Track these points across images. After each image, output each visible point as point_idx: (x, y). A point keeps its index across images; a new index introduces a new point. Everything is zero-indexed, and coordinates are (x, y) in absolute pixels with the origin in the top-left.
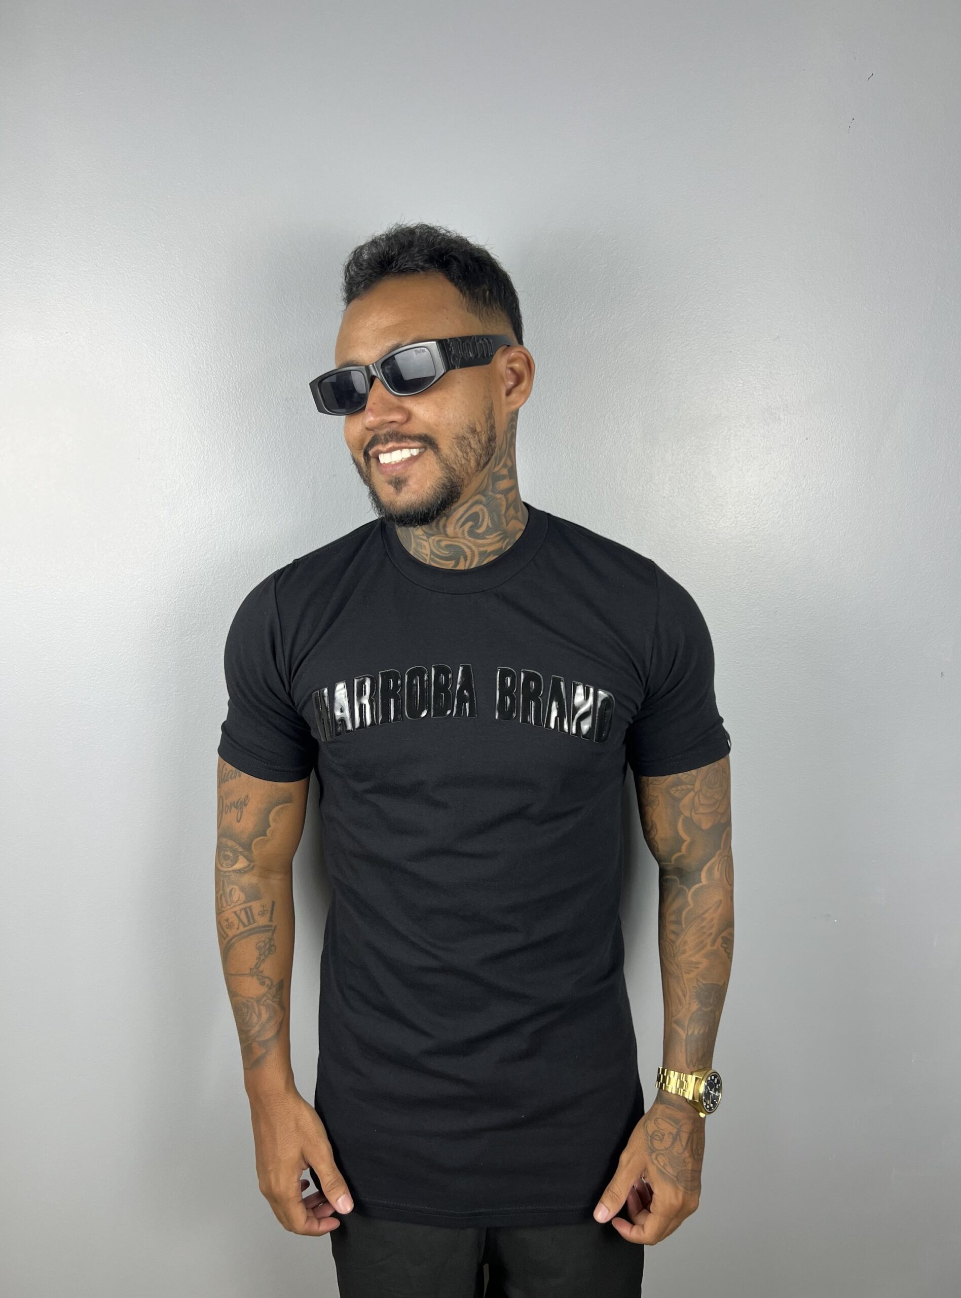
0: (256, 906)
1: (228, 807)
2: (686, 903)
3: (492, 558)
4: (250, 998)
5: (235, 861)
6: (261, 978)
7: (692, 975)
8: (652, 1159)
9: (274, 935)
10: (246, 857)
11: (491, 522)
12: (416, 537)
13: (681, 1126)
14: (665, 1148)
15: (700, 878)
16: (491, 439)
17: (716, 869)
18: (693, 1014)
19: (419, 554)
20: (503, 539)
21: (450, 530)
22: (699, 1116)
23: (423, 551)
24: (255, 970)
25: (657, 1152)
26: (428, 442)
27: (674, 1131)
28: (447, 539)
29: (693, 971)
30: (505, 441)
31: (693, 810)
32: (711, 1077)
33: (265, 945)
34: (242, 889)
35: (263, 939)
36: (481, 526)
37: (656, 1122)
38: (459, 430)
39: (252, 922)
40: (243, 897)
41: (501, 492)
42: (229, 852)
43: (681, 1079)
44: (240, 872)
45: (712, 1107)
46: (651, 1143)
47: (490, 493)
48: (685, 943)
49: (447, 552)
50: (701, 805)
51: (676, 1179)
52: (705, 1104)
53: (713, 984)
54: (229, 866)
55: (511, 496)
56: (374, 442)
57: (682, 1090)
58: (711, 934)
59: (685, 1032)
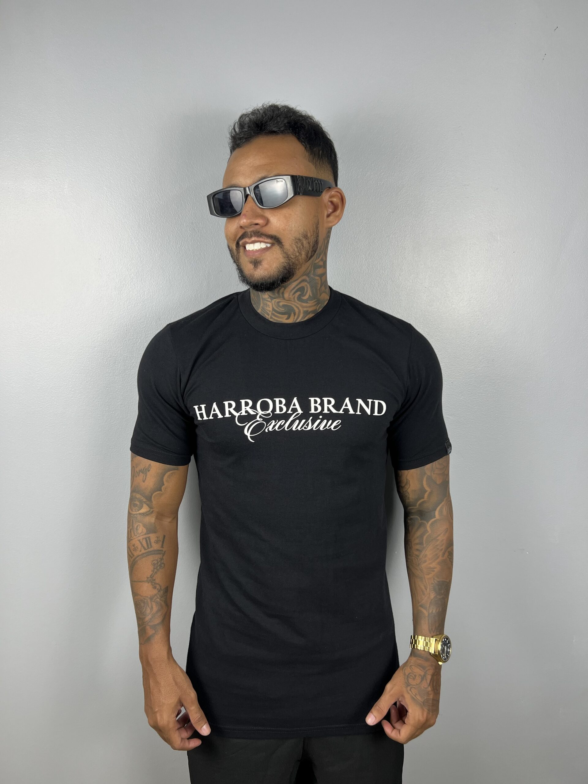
0: (153, 537)
1: (138, 473)
2: (426, 531)
3: (311, 315)
4: (145, 597)
5: (141, 508)
6: (153, 584)
7: (430, 576)
8: (407, 690)
9: (164, 557)
10: (147, 505)
12: (263, 299)
13: (426, 671)
14: (416, 684)
15: (435, 515)
16: (317, 242)
17: (443, 510)
18: (432, 600)
19: (265, 310)
20: (318, 304)
21: (286, 295)
22: (439, 664)
23: (268, 308)
24: (150, 578)
25: (411, 686)
26: (276, 240)
27: (422, 673)
28: (284, 301)
29: (431, 573)
30: (323, 245)
31: (432, 472)
32: (444, 639)
33: (158, 563)
34: (145, 526)
35: (156, 559)
36: (305, 295)
37: (411, 668)
38: (297, 235)
39: (150, 547)
40: (145, 531)
41: (318, 276)
42: (137, 502)
43: (426, 641)
44: (143, 514)
45: (446, 658)
46: (407, 680)
48: (426, 556)
49: (283, 310)
50: (437, 468)
51: (421, 704)
52: (442, 656)
53: (442, 581)
54: (137, 511)
56: (243, 236)
57: (427, 647)
58: (442, 549)
59: (427, 612)
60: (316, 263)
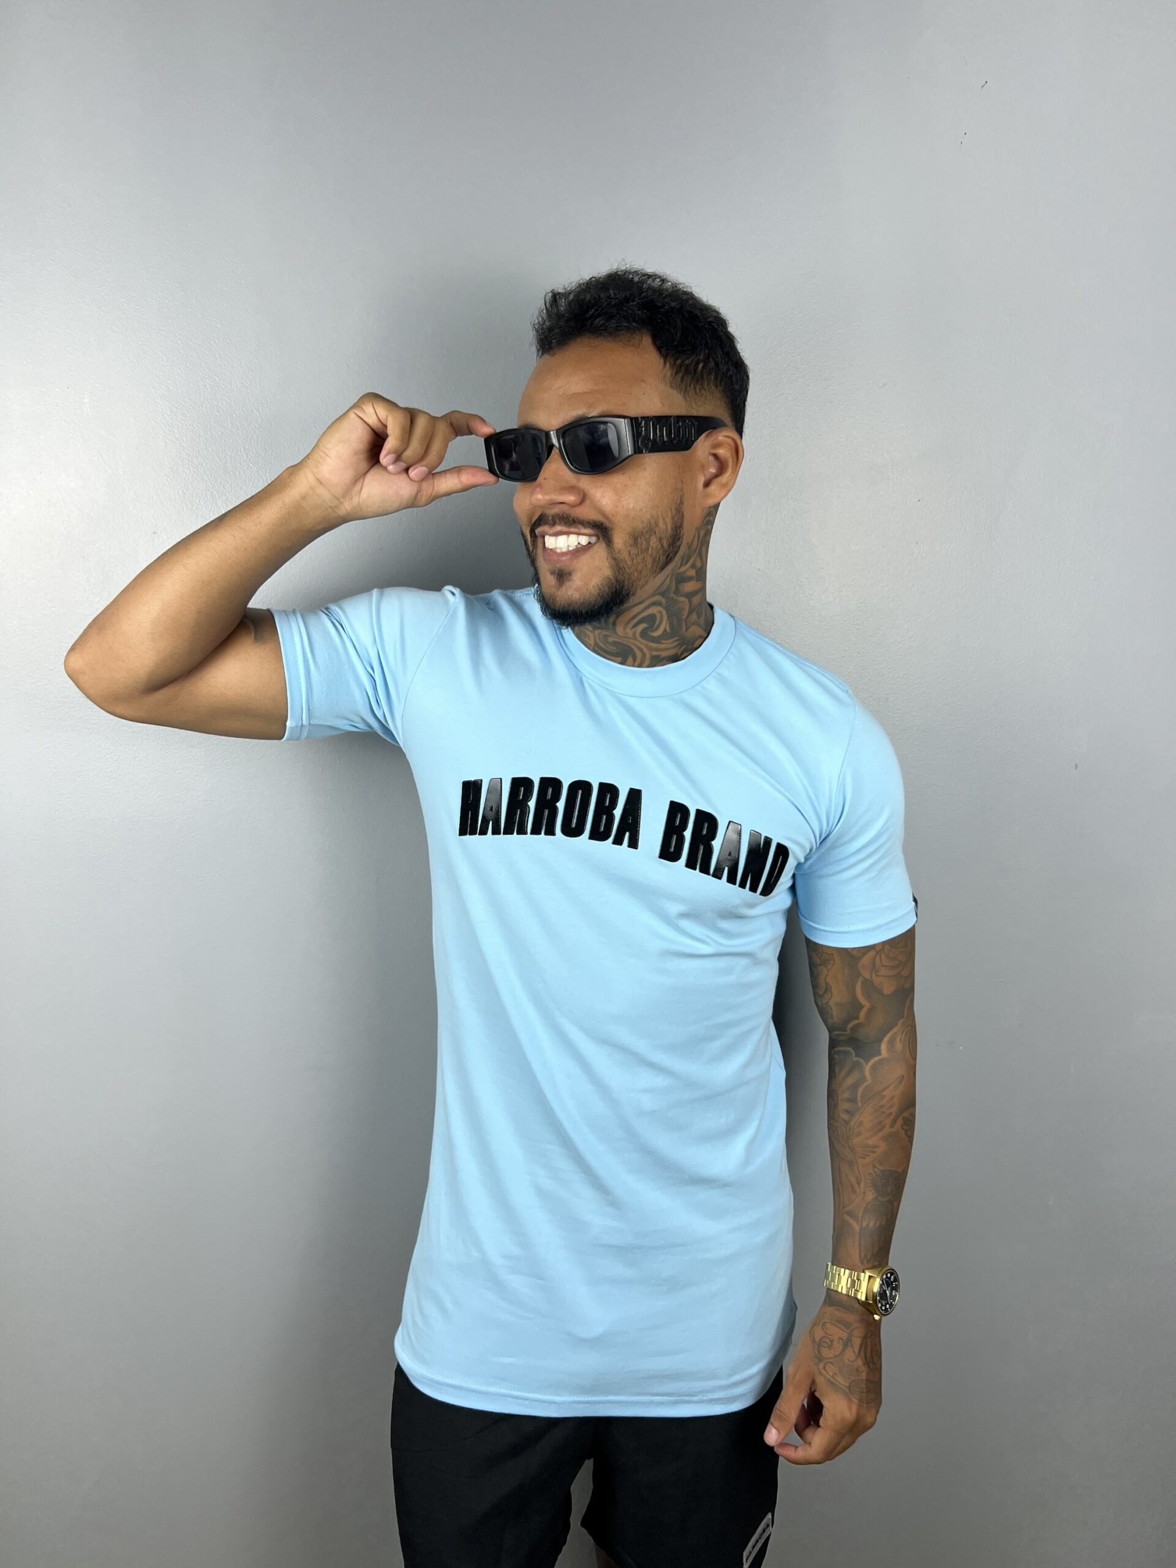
2: (863, 1079)
7: (868, 1160)
8: (818, 1367)
11: (670, 626)
13: (852, 1331)
14: (834, 1356)
15: (880, 1050)
17: (898, 1041)
18: (868, 1204)
21: (619, 629)
22: (874, 1318)
26: (602, 531)
27: (845, 1336)
29: (869, 1156)
30: (696, 538)
31: (874, 972)
32: (887, 1275)
36: (657, 629)
37: (824, 1328)
41: (685, 595)
43: (853, 1277)
45: (888, 1310)
46: (818, 1350)
47: (672, 595)
48: (861, 1124)
49: (614, 649)
50: (883, 966)
51: (847, 1390)
52: (880, 1305)
53: (891, 1170)
55: (696, 600)
56: (540, 521)
57: (853, 1289)
58: (891, 1114)
59: (858, 1224)
60: (680, 573)
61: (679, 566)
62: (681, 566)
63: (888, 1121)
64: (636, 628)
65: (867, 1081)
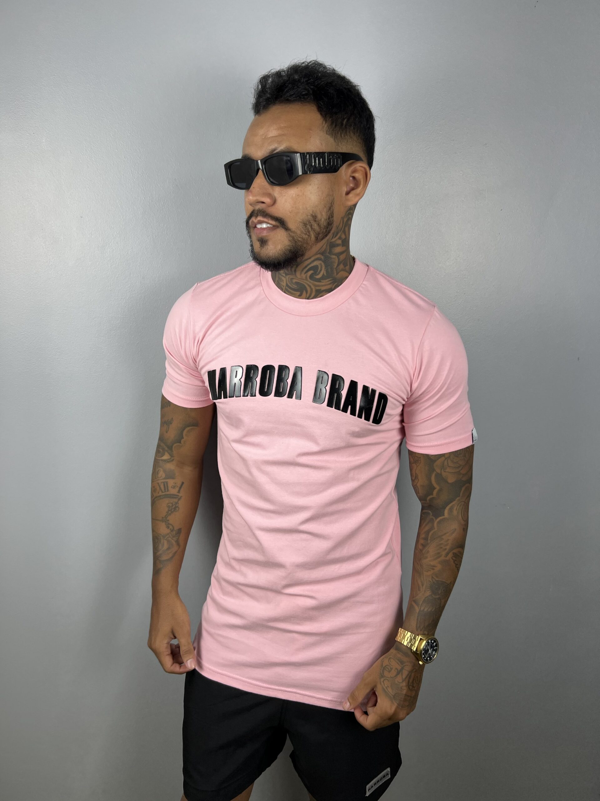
5: (163, 455)
6: (167, 524)
9: (179, 501)
10: (169, 453)
11: (326, 272)
13: (404, 666)
14: (391, 677)
15: (444, 513)
17: (455, 508)
18: (426, 598)
21: (298, 273)
22: (419, 663)
23: (282, 283)
24: (164, 519)
25: (385, 678)
26: (280, 223)
27: (399, 668)
28: (297, 278)
29: (430, 571)
31: (443, 470)
34: (164, 471)
36: (319, 274)
37: (389, 660)
38: (306, 216)
40: (164, 476)
41: (335, 254)
43: (411, 637)
44: (165, 461)
47: (328, 254)
48: (429, 552)
49: (296, 287)
50: (449, 466)
51: (393, 697)
52: (423, 656)
53: (444, 582)
54: (161, 458)
55: (341, 256)
57: (410, 644)
58: (446, 549)
59: (419, 608)
60: (332, 242)
61: (331, 238)
62: (332, 238)
63: (444, 553)
64: (306, 274)
65: (435, 529)
